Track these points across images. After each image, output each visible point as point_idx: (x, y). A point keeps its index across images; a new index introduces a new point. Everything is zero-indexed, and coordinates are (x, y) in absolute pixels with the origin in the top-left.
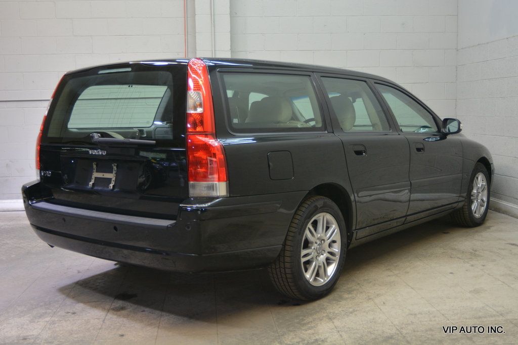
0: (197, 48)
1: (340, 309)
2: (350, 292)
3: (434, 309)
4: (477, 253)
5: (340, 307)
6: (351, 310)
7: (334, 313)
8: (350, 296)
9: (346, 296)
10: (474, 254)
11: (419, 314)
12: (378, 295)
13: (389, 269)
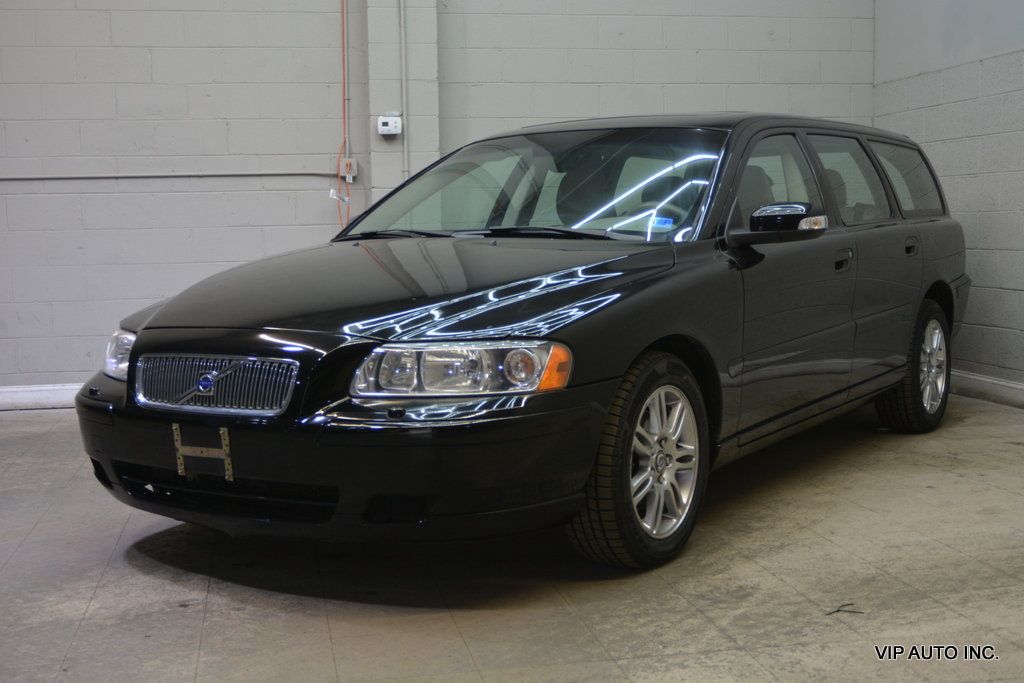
0: (372, 74)
1: (758, 544)
2: (760, 519)
3: (927, 539)
4: (959, 457)
5: (755, 541)
6: (777, 544)
7: (748, 549)
8: (763, 524)
9: (756, 525)
10: (954, 461)
11: (904, 545)
12: (814, 522)
13: (811, 484)
